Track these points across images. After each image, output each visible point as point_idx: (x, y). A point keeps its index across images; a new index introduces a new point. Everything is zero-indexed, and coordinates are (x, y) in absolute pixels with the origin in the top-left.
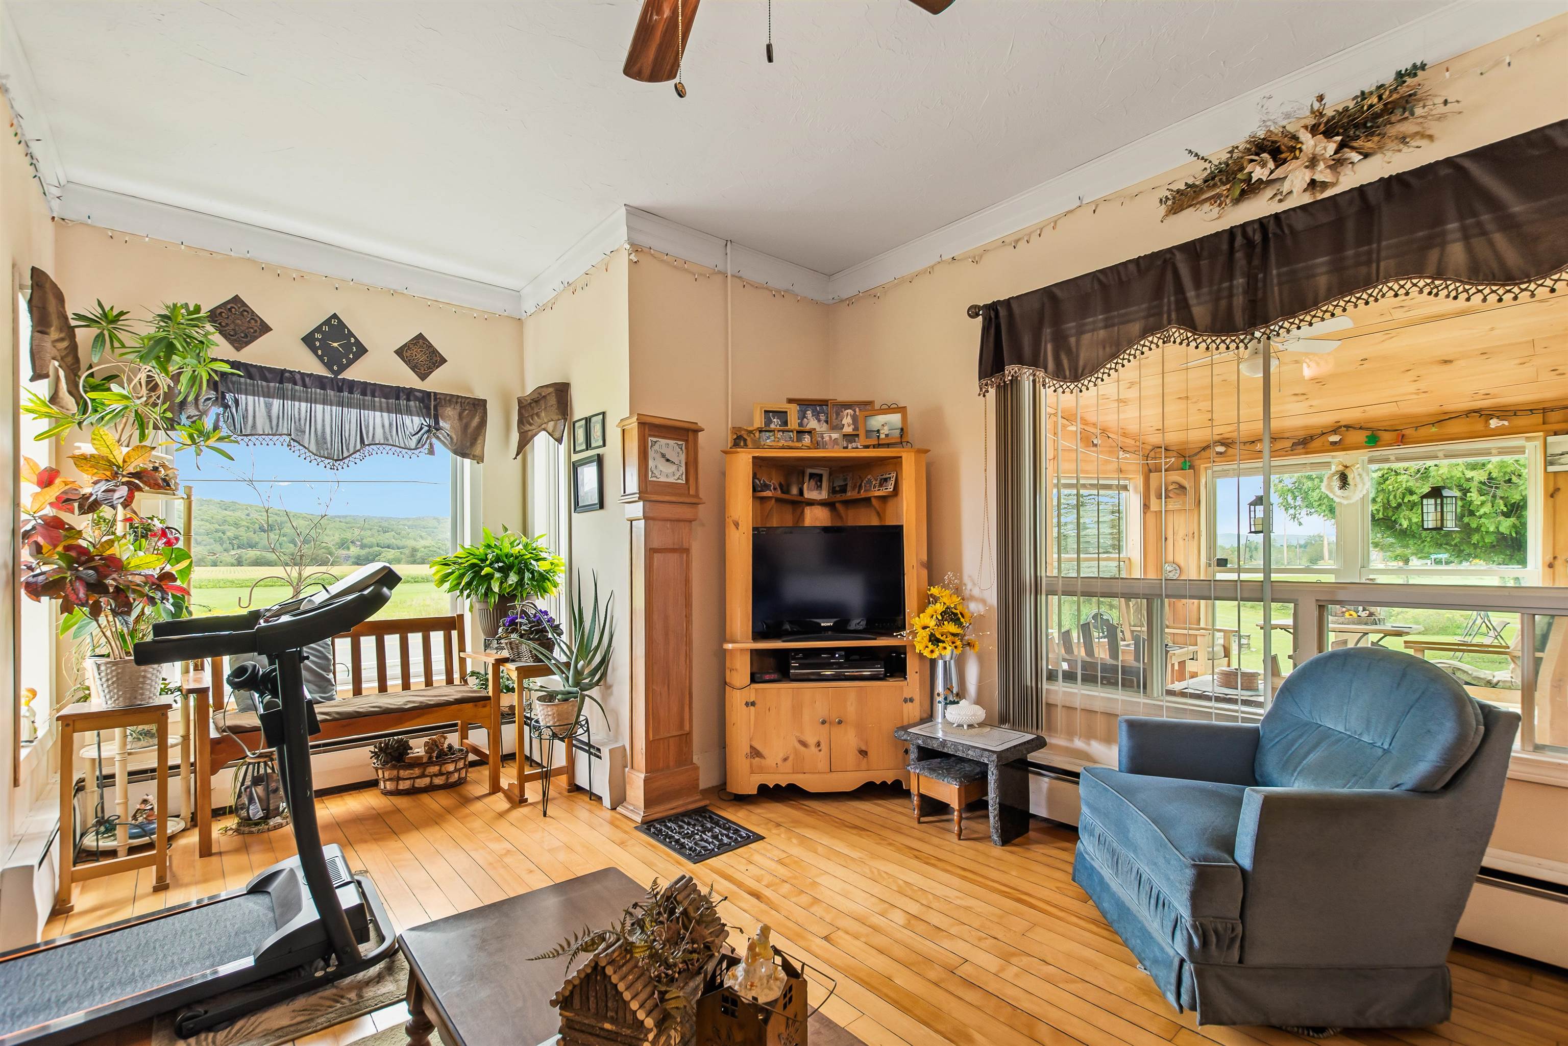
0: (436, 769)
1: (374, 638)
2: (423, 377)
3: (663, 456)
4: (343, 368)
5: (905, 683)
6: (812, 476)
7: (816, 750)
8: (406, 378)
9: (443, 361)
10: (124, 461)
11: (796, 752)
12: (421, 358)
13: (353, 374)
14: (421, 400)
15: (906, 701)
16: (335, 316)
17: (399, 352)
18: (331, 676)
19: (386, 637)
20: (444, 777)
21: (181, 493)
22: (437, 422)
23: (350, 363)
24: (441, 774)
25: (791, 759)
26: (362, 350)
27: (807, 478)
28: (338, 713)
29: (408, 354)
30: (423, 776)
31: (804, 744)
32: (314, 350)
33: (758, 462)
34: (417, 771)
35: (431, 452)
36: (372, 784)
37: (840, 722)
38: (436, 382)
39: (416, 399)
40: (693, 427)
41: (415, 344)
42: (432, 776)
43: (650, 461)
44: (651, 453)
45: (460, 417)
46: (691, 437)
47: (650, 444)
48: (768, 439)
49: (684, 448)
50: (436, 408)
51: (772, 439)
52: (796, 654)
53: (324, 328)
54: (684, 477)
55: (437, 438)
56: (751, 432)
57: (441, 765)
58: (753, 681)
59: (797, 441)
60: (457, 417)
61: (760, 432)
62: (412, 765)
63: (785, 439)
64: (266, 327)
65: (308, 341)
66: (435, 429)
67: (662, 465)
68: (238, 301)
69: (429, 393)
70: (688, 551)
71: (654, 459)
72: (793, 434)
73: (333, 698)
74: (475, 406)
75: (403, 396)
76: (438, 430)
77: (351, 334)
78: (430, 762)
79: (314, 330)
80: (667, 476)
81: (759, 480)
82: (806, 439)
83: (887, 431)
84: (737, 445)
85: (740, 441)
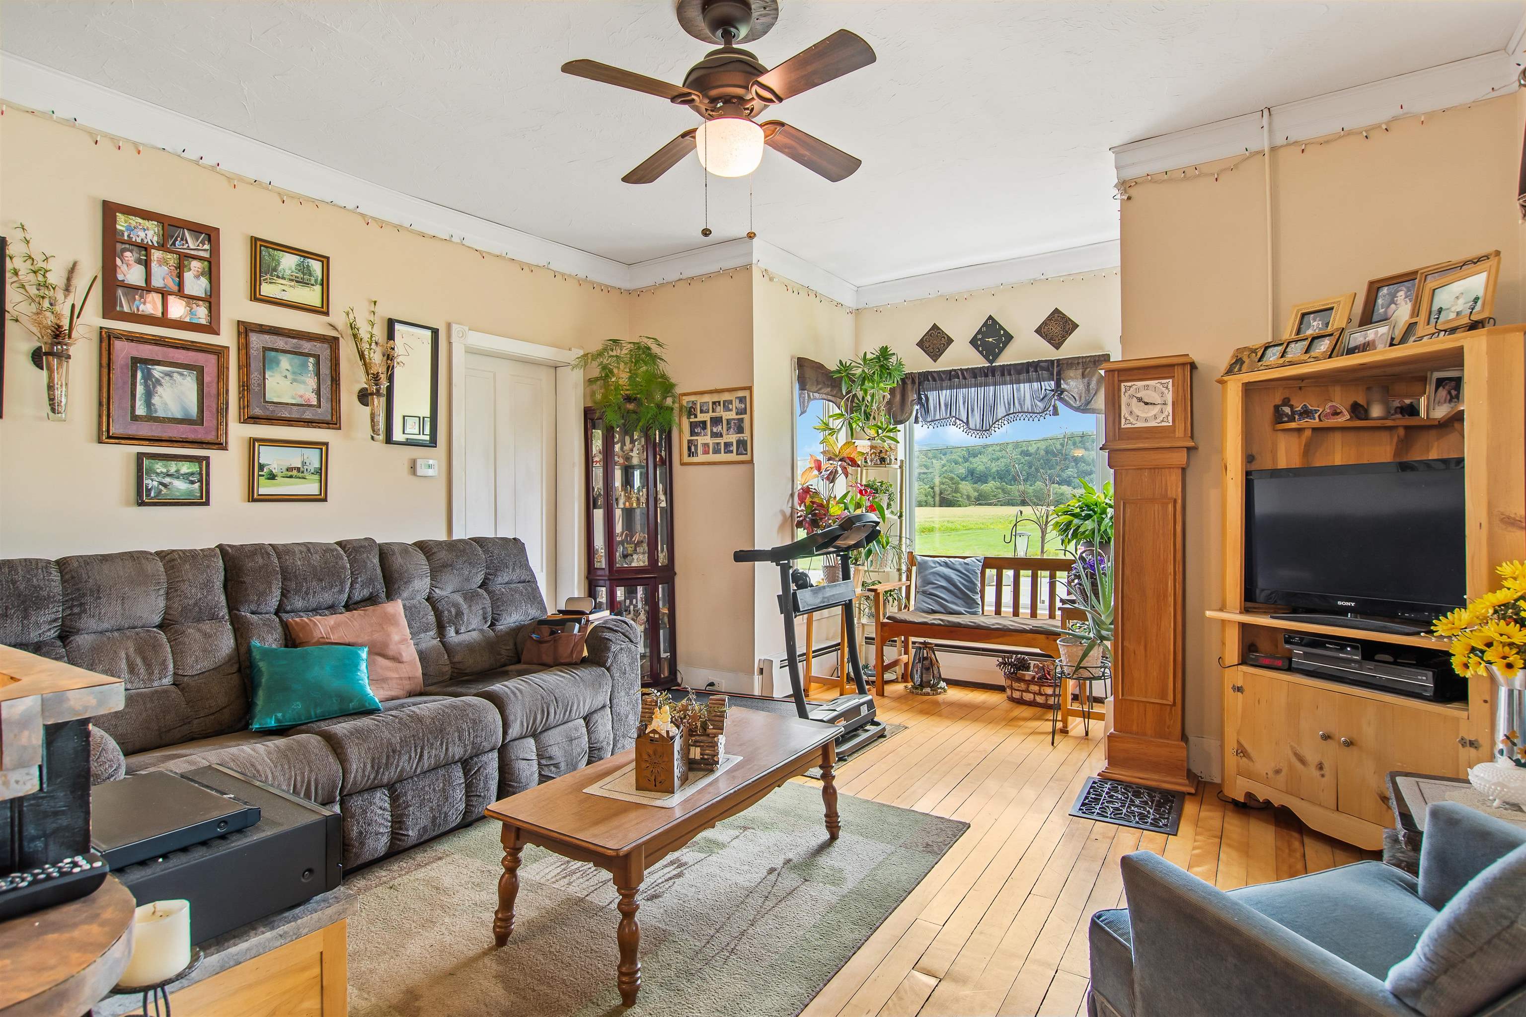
0: (1036, 688)
1: (1012, 571)
2: (1057, 348)
3: (1140, 400)
4: (996, 356)
5: (1464, 714)
6: (1440, 382)
7: (1316, 773)
8: (1044, 351)
9: (1076, 326)
10: (839, 452)
11: (1291, 767)
12: (1056, 329)
13: (1005, 359)
14: (1047, 369)
15: (1463, 742)
16: (990, 317)
17: (1038, 331)
18: (978, 598)
20: (1044, 698)
21: (894, 465)
22: (1058, 385)
23: (1001, 350)
25: (1283, 773)
26: (1009, 338)
27: (1430, 388)
28: (948, 621)
29: (1045, 330)
30: (1027, 691)
31: (1302, 761)
32: (977, 347)
34: (1023, 686)
35: (1056, 412)
36: (1001, 689)
37: (1349, 744)
38: (1072, 347)
39: (1043, 369)
41: (1050, 320)
42: (1034, 693)
43: (1123, 407)
44: (1124, 399)
45: (1083, 376)
46: (1178, 371)
47: (1123, 389)
48: (1273, 355)
49: (1170, 386)
50: (1059, 373)
51: (1278, 354)
52: (1290, 637)
53: (984, 329)
54: (1170, 418)
55: (1061, 399)
56: (1254, 351)
57: (1040, 686)
58: (1244, 661)
59: (1306, 352)
60: (1080, 376)
61: (1266, 348)
62: (1020, 680)
63: (1296, 351)
64: (950, 341)
65: (973, 342)
66: (1059, 391)
67: (1139, 410)
68: (935, 327)
69: (1052, 361)
70: (1175, 501)
71: (1128, 405)
72: (1306, 343)
73: (975, 613)
74: (1095, 362)
75: (1031, 370)
76: (1062, 392)
77: (1001, 328)
78: (1032, 681)
79: (978, 333)
80: (1146, 420)
81: (1292, 407)
82: (1324, 346)
83: (1462, 305)
84: (1230, 371)
85: (1237, 364)
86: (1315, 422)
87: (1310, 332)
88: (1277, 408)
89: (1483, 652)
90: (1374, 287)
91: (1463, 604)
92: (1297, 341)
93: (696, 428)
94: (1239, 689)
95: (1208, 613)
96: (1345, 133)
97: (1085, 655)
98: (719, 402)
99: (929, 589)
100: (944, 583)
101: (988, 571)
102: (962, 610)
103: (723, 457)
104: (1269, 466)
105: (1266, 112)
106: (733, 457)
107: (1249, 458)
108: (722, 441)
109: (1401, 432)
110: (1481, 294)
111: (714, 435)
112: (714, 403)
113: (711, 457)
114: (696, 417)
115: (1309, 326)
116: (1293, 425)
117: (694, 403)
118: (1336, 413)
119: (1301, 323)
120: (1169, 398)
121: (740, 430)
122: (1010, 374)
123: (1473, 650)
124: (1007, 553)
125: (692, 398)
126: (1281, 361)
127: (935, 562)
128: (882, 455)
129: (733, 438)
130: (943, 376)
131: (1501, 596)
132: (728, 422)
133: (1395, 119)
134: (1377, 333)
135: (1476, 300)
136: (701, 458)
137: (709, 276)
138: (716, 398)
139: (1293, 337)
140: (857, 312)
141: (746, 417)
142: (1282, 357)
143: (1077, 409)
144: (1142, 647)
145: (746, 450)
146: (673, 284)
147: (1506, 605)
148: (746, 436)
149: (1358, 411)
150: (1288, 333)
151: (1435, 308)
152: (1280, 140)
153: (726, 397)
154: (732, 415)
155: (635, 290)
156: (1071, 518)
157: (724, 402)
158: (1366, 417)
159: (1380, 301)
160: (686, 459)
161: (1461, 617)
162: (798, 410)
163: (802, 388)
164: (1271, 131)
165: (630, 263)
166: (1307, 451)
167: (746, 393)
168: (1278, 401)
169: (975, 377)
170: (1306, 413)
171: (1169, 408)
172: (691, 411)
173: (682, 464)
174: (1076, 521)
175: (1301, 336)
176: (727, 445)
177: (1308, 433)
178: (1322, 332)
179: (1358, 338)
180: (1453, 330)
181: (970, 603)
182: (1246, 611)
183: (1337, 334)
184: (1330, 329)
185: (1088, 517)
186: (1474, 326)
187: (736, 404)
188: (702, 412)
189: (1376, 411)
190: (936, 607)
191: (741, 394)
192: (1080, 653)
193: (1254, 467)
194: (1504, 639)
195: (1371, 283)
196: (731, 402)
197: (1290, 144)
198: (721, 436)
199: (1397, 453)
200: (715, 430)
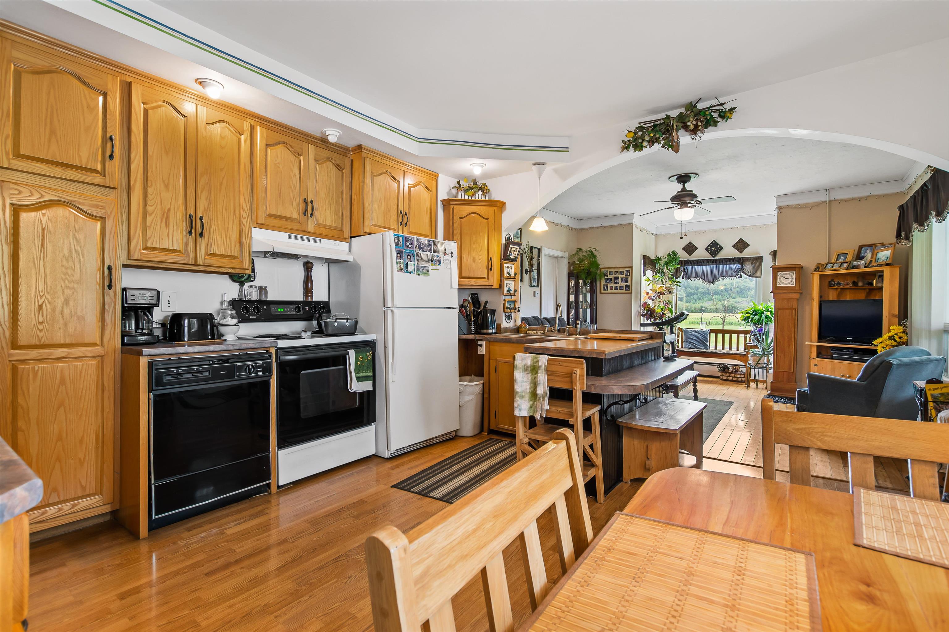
0: (734, 375)
1: (722, 334)
2: (741, 252)
3: (784, 277)
4: (716, 255)
6: (880, 276)
8: (736, 254)
9: (748, 245)
10: (658, 290)
12: (741, 246)
13: (720, 256)
14: (738, 261)
16: (714, 240)
17: (733, 246)
18: (708, 343)
19: (725, 334)
21: (674, 294)
22: (742, 267)
23: (718, 253)
24: (735, 377)
26: (721, 248)
27: (877, 278)
29: (736, 246)
30: (730, 376)
32: (708, 251)
33: (821, 276)
34: (728, 374)
35: (741, 277)
36: (718, 377)
38: (747, 253)
39: (736, 261)
40: (800, 266)
41: (738, 243)
42: (732, 377)
43: (778, 280)
44: (778, 277)
45: (752, 264)
46: (797, 269)
47: (778, 274)
48: (829, 267)
49: (794, 274)
50: (742, 263)
51: (831, 267)
52: (832, 348)
53: (711, 245)
54: (794, 284)
55: (743, 272)
56: (823, 265)
57: (735, 374)
58: (818, 357)
59: (840, 267)
60: (751, 264)
61: (827, 264)
62: (726, 372)
63: (836, 266)
64: (696, 248)
65: (707, 249)
66: (743, 269)
67: (784, 281)
68: (690, 243)
69: (740, 258)
70: (795, 309)
71: (780, 279)
72: (840, 264)
73: (707, 349)
74: (757, 259)
75: (731, 261)
76: (743, 270)
77: (718, 244)
78: (732, 373)
79: (709, 246)
80: (786, 284)
81: (834, 282)
82: (845, 266)
83: (884, 258)
84: (815, 271)
85: (817, 269)
86: (841, 287)
87: (840, 261)
88: (829, 282)
89: (885, 348)
90: (861, 247)
91: (881, 337)
92: (837, 263)
93: (608, 280)
94: (816, 365)
95: (806, 343)
96: (853, 199)
97: (760, 359)
98: (618, 272)
99: (689, 340)
100: (695, 338)
101: (711, 334)
102: (702, 348)
103: (619, 291)
104: (827, 299)
105: (828, 190)
106: (624, 291)
107: (821, 297)
108: (619, 285)
109: (868, 290)
110: (889, 256)
111: (615, 283)
112: (615, 272)
113: (614, 291)
114: (607, 276)
115: (840, 258)
116: (835, 287)
117: (607, 271)
118: (848, 284)
119: (838, 257)
120: (794, 277)
121: (627, 282)
122: (722, 262)
123: (883, 347)
124: (720, 327)
125: (606, 270)
126: (832, 269)
127: (691, 331)
128: (671, 290)
129: (624, 284)
130: (695, 262)
131: (891, 334)
132: (622, 279)
133: (869, 196)
134: (861, 263)
135: (888, 257)
136: (609, 291)
137: (614, 226)
138: (616, 270)
139: (835, 262)
140: (656, 236)
141: (630, 277)
142: (832, 267)
143: (749, 276)
144: (783, 355)
145: (629, 289)
146: (598, 228)
147: (892, 336)
148: (629, 284)
149: (855, 284)
150: (833, 260)
151: (877, 258)
152: (832, 199)
153: (621, 270)
154: (624, 276)
155: (580, 229)
156: (750, 315)
157: (620, 272)
158: (857, 286)
159: (862, 252)
160: (603, 291)
161: (880, 340)
162: (642, 274)
163: (645, 266)
164: (829, 196)
165: (579, 219)
166: (839, 295)
167: (630, 269)
168: (830, 280)
169: (708, 263)
170: (839, 284)
171: (794, 281)
172: (605, 274)
173: (601, 293)
174: (752, 316)
175: (838, 261)
176: (621, 287)
177: (839, 290)
178: (844, 261)
179: (855, 263)
180: (881, 265)
181: (705, 346)
182: (819, 342)
183: (849, 263)
184: (847, 260)
185: (756, 315)
186: (887, 265)
187: (625, 272)
188: (610, 275)
189: (860, 284)
190: (692, 347)
191: (627, 269)
192: (758, 359)
193: (822, 299)
194: (890, 344)
195: (860, 246)
196: (623, 272)
197: (835, 200)
198: (618, 283)
199: (866, 297)
200: (616, 281)
